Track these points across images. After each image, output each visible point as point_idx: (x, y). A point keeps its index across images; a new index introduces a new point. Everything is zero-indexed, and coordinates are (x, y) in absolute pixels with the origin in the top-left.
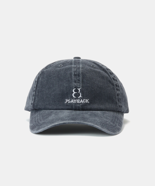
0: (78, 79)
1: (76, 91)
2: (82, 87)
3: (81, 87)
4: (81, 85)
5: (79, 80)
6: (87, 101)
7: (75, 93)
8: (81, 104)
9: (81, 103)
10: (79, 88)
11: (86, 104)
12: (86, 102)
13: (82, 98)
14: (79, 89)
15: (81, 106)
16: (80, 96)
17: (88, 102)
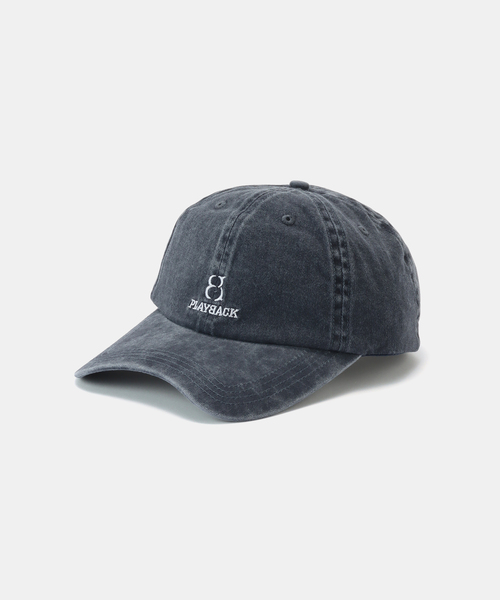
0: (226, 250)
1: (216, 281)
2: (230, 273)
3: (226, 274)
4: (228, 269)
5: (227, 255)
6: (234, 313)
7: (211, 286)
8: (215, 320)
9: (218, 316)
10: (222, 276)
11: (228, 320)
12: (231, 316)
13: (223, 304)
14: (222, 279)
15: (215, 324)
16: (220, 298)
17: (236, 316)
